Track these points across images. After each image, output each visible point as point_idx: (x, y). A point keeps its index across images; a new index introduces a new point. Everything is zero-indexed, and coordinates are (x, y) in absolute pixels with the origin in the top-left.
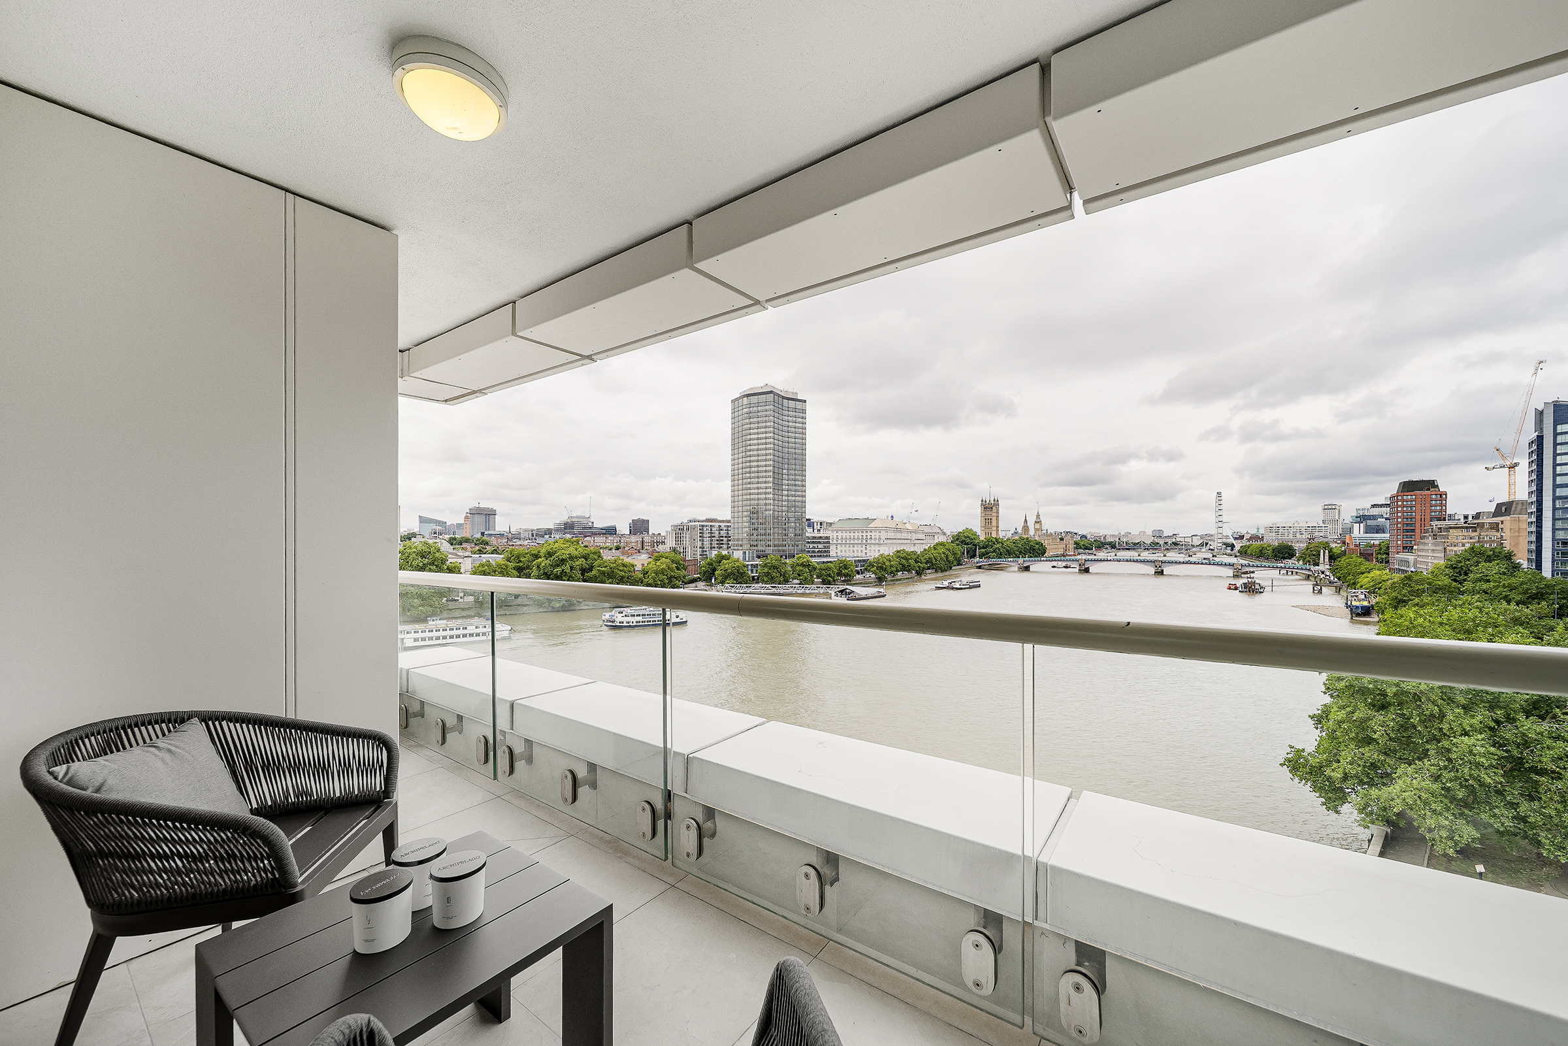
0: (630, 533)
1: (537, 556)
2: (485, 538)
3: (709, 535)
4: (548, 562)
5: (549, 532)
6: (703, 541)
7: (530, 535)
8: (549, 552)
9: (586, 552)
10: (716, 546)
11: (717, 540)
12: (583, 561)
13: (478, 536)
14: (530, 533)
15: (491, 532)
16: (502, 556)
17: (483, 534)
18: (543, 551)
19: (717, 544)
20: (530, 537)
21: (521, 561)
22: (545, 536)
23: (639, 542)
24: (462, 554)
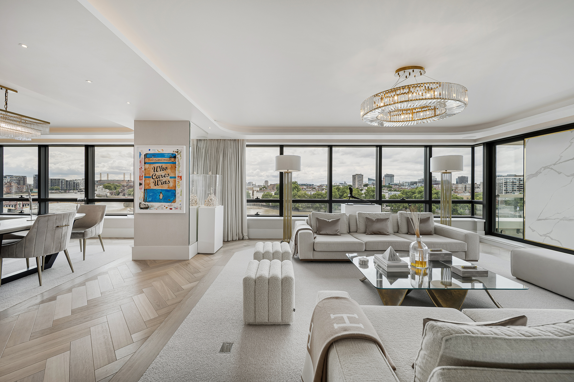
0: (457, 183)
1: (414, 193)
2: (390, 185)
3: (512, 184)
4: (419, 195)
5: (416, 183)
6: (507, 187)
7: (408, 184)
8: (420, 191)
9: (437, 191)
10: (517, 190)
11: (518, 187)
12: (436, 196)
13: (388, 185)
14: (408, 183)
15: (392, 183)
16: (400, 193)
17: (389, 184)
18: (417, 191)
19: (517, 189)
20: (408, 185)
21: (407, 195)
22: (414, 185)
23: (463, 187)
24: (385, 191)
